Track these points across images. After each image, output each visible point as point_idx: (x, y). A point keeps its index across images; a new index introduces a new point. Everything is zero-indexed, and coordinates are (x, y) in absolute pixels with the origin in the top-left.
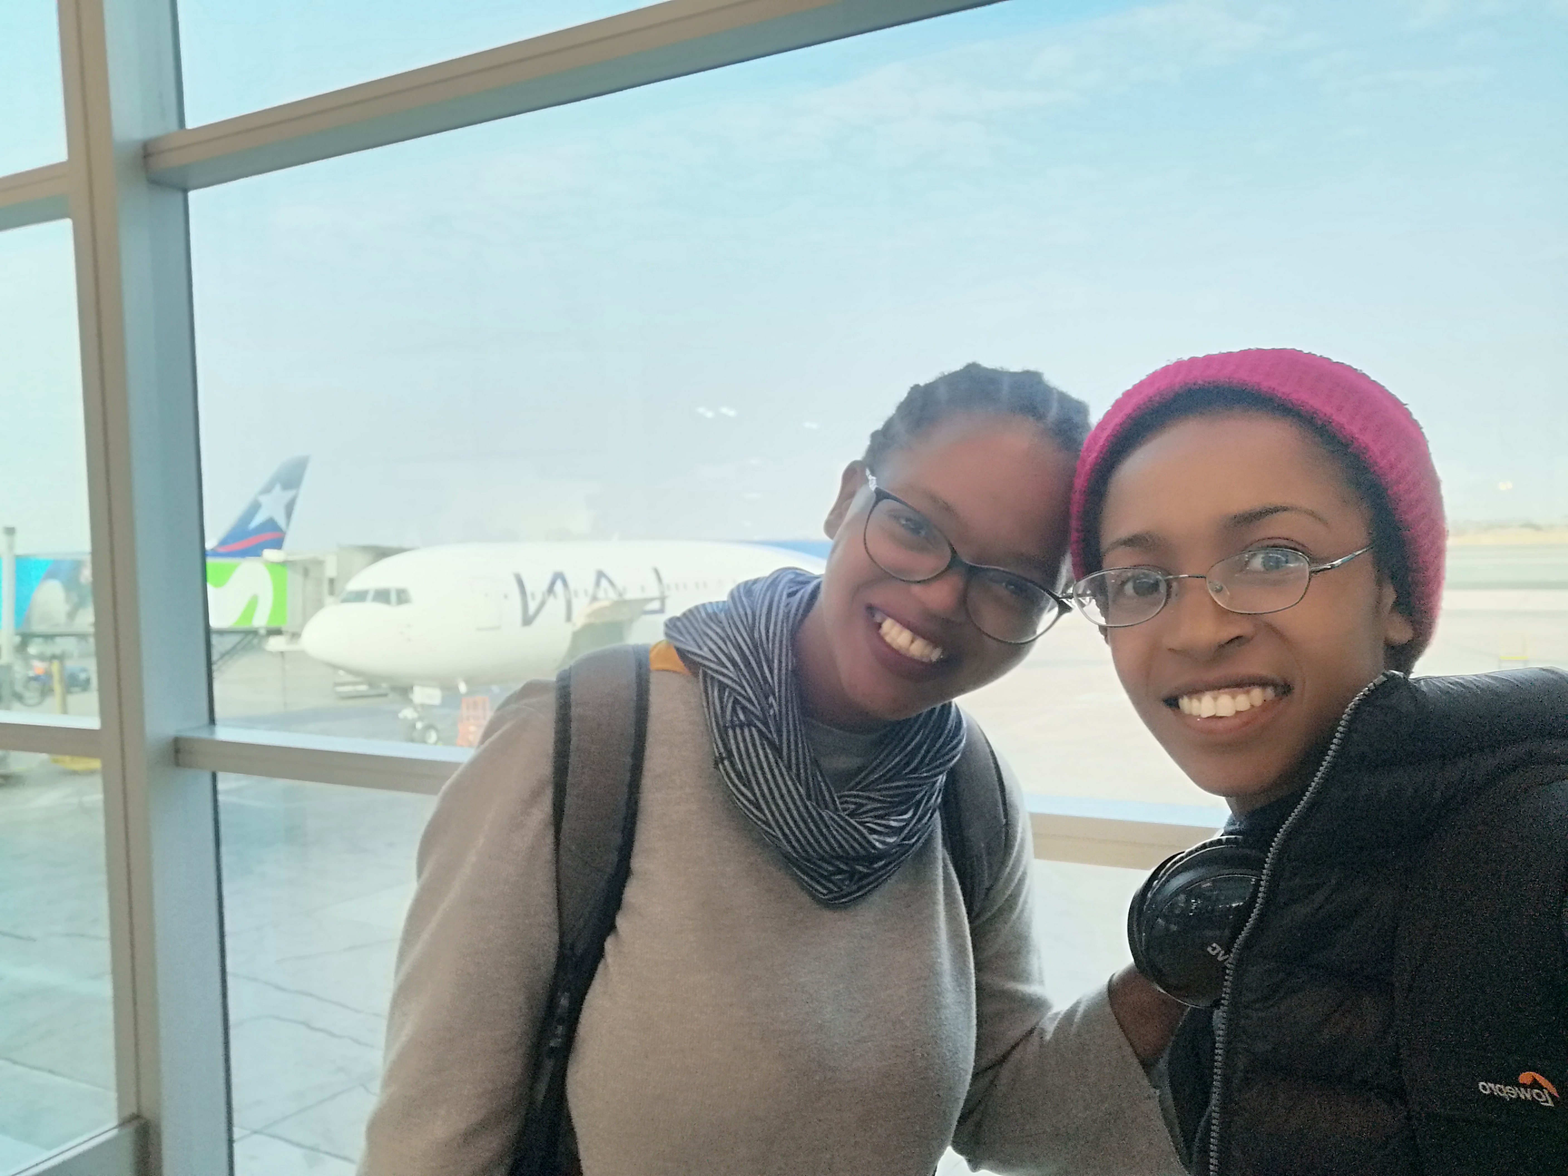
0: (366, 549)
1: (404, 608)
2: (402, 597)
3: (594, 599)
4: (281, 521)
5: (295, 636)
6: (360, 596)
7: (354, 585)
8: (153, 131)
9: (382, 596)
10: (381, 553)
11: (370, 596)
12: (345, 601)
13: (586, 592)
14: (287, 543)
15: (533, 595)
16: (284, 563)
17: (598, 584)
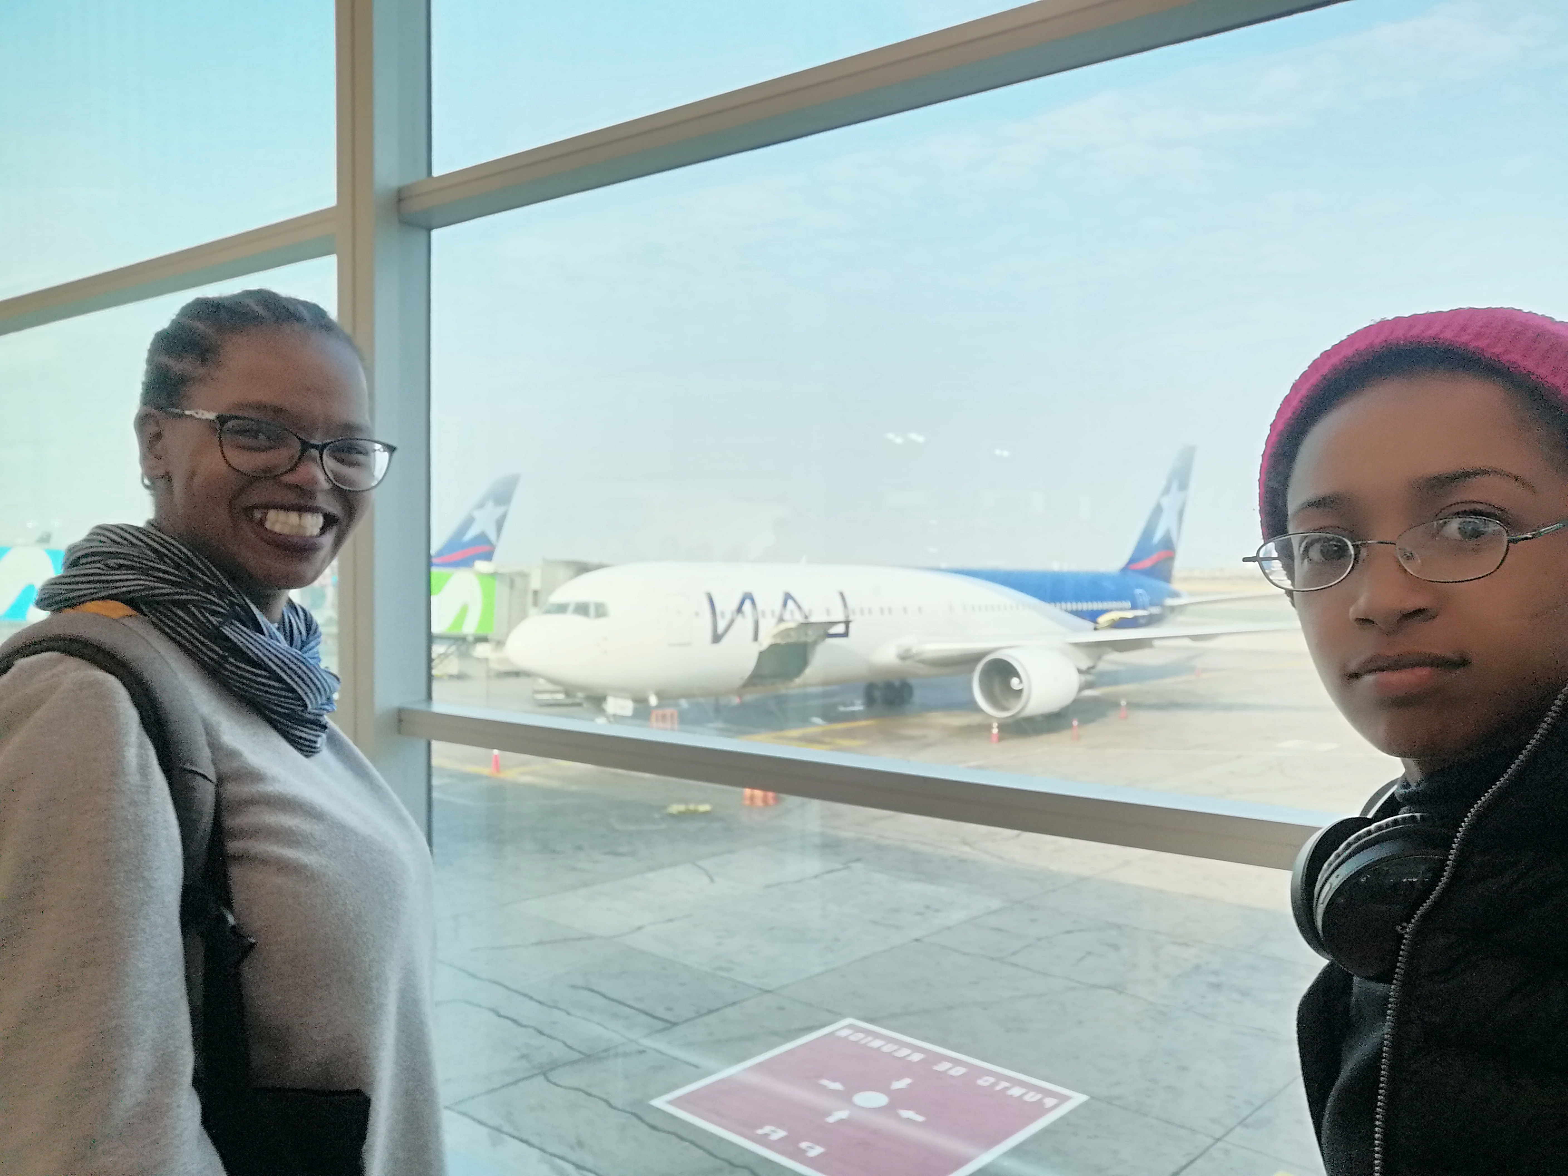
0: (569, 564)
1: (602, 621)
2: (601, 611)
3: (781, 620)
4: (492, 536)
5: (500, 644)
6: (561, 609)
7: (557, 597)
8: (407, 180)
9: (582, 609)
10: (582, 568)
11: (571, 608)
12: (548, 612)
13: (773, 613)
14: (496, 556)
15: (723, 614)
16: (494, 575)
17: (785, 604)
